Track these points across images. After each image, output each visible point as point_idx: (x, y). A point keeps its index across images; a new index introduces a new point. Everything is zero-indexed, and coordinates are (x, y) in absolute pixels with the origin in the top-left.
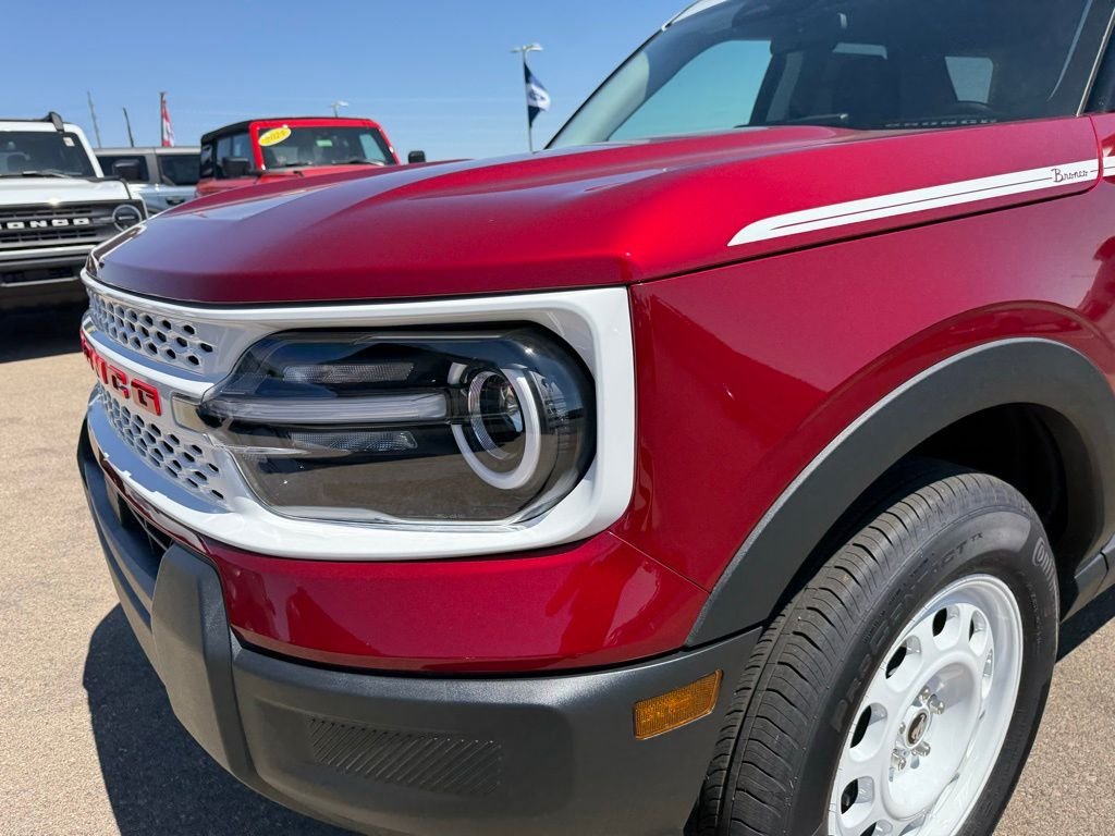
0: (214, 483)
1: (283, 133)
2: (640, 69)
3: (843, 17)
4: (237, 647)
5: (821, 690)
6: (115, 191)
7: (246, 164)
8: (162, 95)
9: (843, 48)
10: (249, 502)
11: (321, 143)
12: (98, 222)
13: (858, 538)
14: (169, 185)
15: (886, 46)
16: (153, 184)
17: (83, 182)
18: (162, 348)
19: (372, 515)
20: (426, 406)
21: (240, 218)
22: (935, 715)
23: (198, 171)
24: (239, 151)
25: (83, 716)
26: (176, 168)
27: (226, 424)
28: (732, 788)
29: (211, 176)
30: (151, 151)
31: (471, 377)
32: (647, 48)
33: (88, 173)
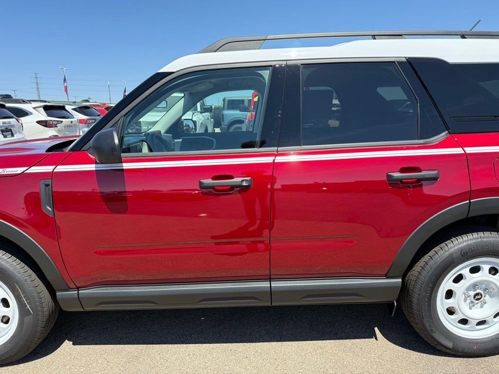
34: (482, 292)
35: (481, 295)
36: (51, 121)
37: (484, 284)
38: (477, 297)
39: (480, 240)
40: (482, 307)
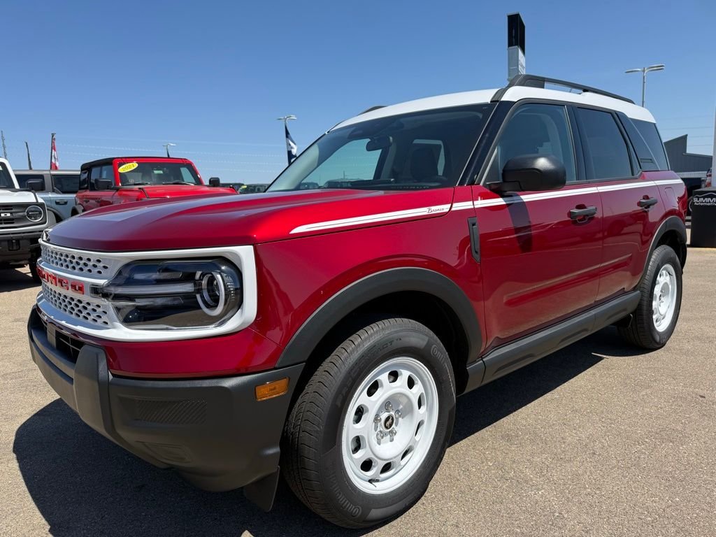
0: (104, 318)
1: (134, 165)
2: (315, 152)
3: (391, 138)
4: (111, 377)
5: (332, 391)
6: (28, 197)
7: (109, 183)
8: (53, 135)
9: (417, 141)
10: (118, 324)
11: (156, 172)
12: (16, 215)
13: (351, 338)
14: (58, 193)
15: (442, 140)
16: (48, 192)
17: (7, 192)
18: (86, 269)
19: (165, 326)
20: (188, 288)
21: (120, 220)
22: (400, 419)
23: (78, 185)
24: (105, 175)
25: (15, 465)
26: (63, 183)
27: (112, 297)
28: (301, 431)
29: (87, 188)
30: (48, 172)
31: (203, 276)
32: (318, 142)
33: (10, 186)
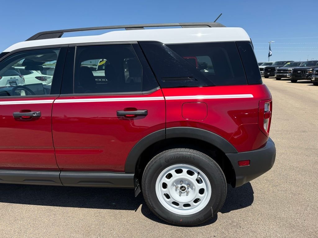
34: (186, 186)
35: (185, 188)
36: (44, 77)
37: (187, 181)
38: (182, 189)
39: (177, 153)
40: (187, 195)
